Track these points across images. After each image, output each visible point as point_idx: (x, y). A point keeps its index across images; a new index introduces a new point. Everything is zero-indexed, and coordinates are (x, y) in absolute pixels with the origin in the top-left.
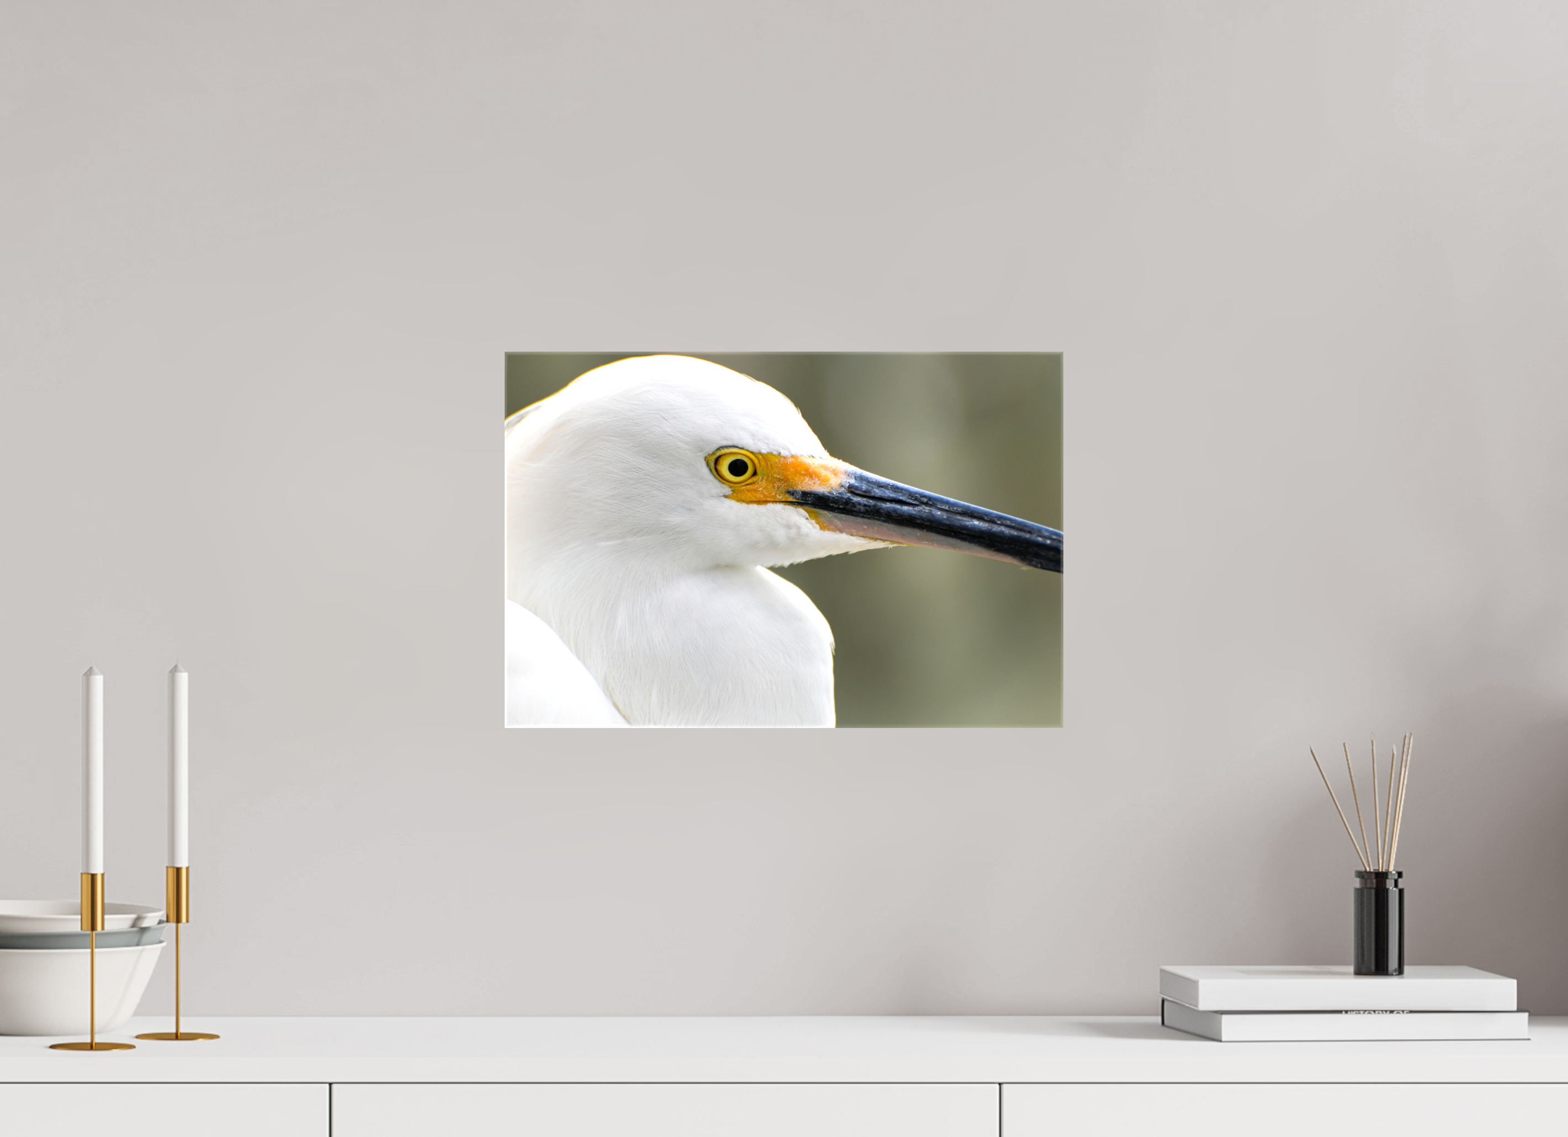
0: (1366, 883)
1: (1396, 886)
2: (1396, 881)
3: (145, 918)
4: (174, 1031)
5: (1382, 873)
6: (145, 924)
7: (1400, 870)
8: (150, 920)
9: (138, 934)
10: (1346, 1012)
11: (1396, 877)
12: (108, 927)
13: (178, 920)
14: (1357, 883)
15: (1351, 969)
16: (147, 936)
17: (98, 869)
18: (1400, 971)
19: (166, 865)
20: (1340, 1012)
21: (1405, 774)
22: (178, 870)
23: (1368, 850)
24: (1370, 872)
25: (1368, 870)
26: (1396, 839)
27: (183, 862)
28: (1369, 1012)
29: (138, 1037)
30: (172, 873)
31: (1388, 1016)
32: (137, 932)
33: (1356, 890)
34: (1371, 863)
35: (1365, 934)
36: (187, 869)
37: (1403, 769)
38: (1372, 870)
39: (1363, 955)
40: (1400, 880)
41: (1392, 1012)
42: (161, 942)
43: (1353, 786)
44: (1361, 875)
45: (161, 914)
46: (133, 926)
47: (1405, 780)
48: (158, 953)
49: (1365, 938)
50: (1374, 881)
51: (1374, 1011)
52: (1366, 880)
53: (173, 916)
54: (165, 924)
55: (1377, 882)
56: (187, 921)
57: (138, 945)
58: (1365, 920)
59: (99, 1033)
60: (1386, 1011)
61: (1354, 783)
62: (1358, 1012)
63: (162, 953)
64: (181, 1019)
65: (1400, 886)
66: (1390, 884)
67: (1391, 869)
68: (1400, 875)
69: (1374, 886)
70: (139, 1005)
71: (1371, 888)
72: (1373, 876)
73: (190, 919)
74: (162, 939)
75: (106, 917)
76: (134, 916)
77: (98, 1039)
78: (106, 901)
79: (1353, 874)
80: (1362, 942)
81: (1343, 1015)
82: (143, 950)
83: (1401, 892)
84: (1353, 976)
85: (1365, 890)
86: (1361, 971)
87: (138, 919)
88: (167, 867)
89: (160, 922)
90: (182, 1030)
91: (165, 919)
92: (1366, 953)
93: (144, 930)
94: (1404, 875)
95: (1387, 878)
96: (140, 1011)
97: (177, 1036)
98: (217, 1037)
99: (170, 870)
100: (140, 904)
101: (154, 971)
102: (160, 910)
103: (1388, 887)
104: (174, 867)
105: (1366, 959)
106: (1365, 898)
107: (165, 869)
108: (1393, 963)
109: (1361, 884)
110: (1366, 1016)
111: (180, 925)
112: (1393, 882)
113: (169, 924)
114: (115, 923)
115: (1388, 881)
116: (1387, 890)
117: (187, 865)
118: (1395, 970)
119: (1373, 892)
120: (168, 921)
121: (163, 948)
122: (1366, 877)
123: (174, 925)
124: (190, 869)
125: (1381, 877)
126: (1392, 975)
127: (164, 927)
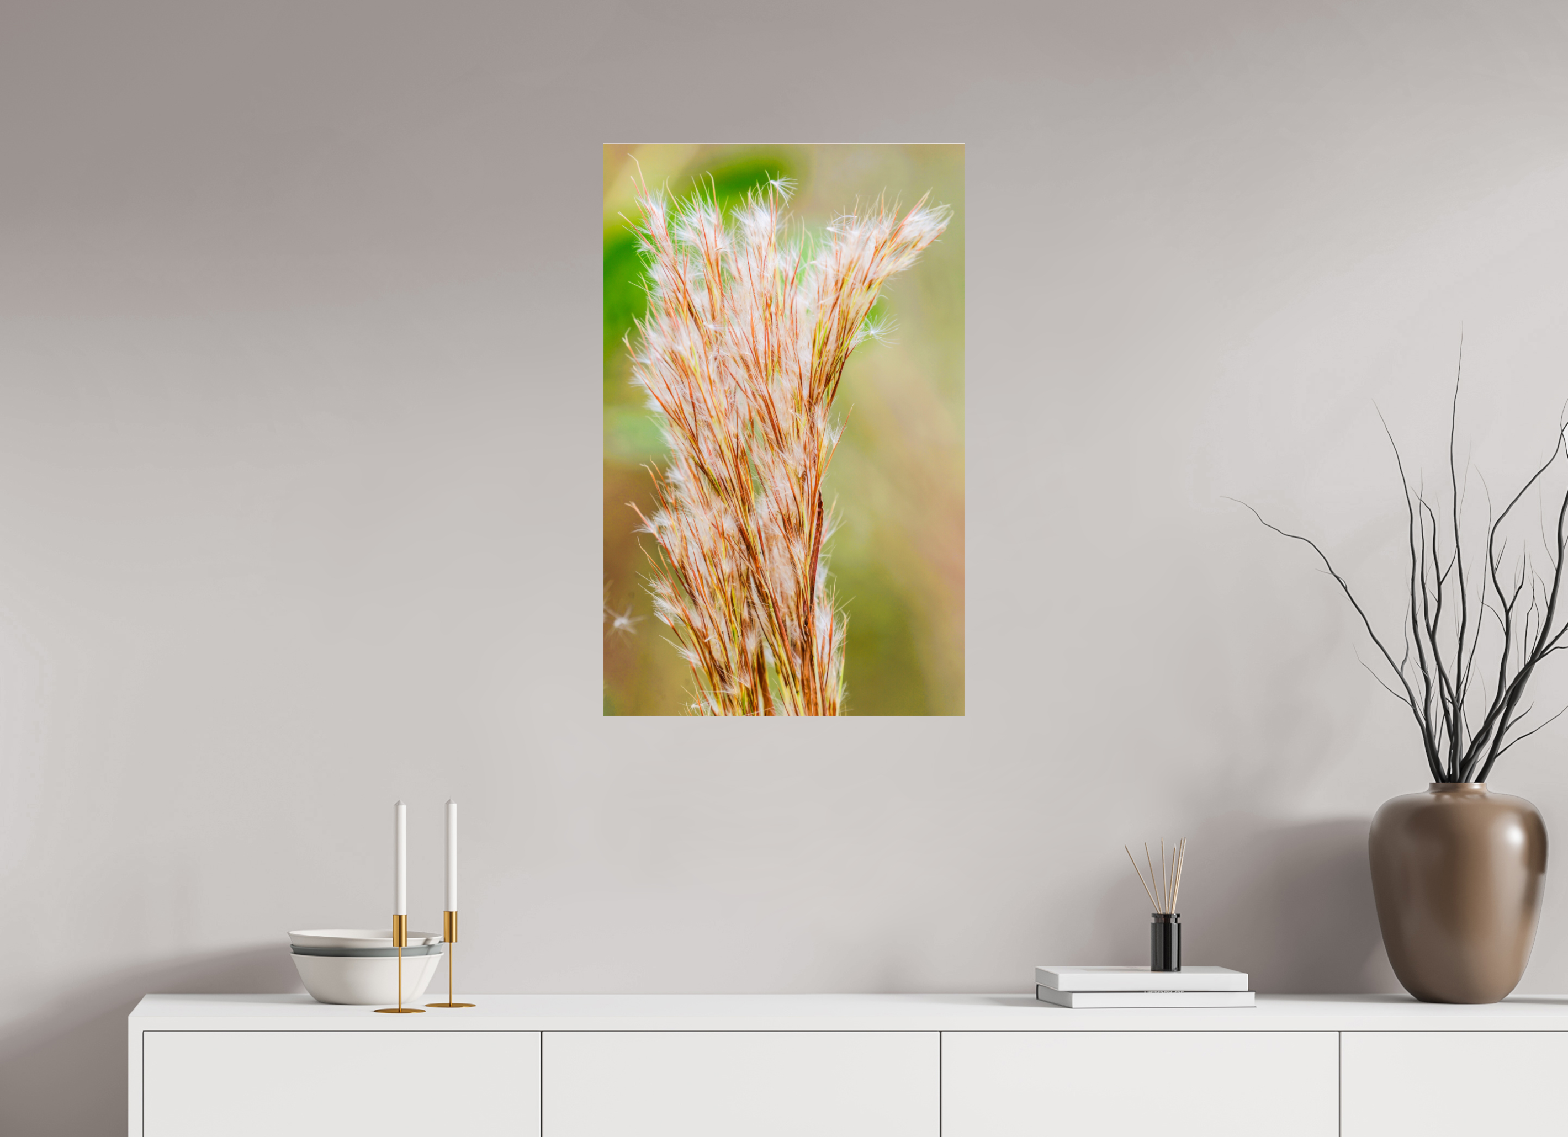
0: (1158, 920)
1: (1176, 921)
2: (1176, 920)
3: (431, 939)
4: (448, 1002)
5: (1168, 915)
6: (431, 943)
7: (1178, 913)
8: (434, 941)
9: (427, 948)
10: (1147, 992)
11: (1176, 917)
12: (409, 945)
13: (451, 941)
14: (1153, 920)
15: (1149, 968)
16: (432, 950)
17: (403, 912)
18: (1179, 969)
19: (444, 910)
20: (1143, 992)
21: (1182, 860)
22: (451, 913)
23: (1159, 902)
24: (1161, 915)
25: (1159, 913)
26: (1176, 896)
27: (454, 909)
28: (1160, 992)
29: (427, 1006)
30: (447, 915)
31: (1171, 994)
32: (426, 947)
33: (1153, 924)
34: (1161, 909)
35: (1158, 948)
36: (456, 912)
37: (1180, 857)
38: (1162, 913)
39: (1156, 960)
40: (1178, 919)
41: (1174, 992)
42: (441, 953)
43: (1150, 866)
44: (1155, 916)
45: (441, 938)
46: (424, 944)
47: (1181, 864)
48: (439, 959)
49: (1158, 951)
50: (1163, 919)
51: (1163, 991)
52: (1158, 919)
53: (448, 938)
54: (443, 943)
55: (1165, 920)
56: (456, 941)
57: (427, 954)
58: (1158, 941)
59: (404, 1003)
60: (1170, 991)
61: (1151, 865)
62: (1154, 992)
63: (441, 959)
64: (453, 996)
65: (1179, 922)
66: (1172, 921)
67: (1173, 912)
68: (1178, 916)
69: (1163, 922)
70: (428, 988)
71: (1161, 923)
72: (1163, 916)
73: (458, 940)
74: (441, 951)
75: (408, 939)
76: (424, 939)
77: (403, 1007)
78: (408, 930)
79: (1151, 915)
80: (1156, 953)
81: (1145, 994)
82: (430, 958)
83: (1179, 925)
84: (1150, 972)
85: (1158, 925)
86: (1155, 969)
87: (427, 940)
88: (444, 912)
89: (440, 942)
90: (453, 1002)
91: (443, 940)
92: (1158, 959)
93: (430, 946)
94: (1181, 916)
95: (1171, 917)
96: (428, 991)
97: (450, 1005)
98: (474, 1005)
99: (446, 913)
100: (428, 932)
101: (437, 969)
102: (440, 935)
103: (1171, 922)
104: (448, 912)
105: (1158, 962)
106: (1158, 929)
107: (443, 913)
108: (1174, 964)
109: (1155, 921)
110: (1158, 994)
111: (452, 944)
112: (1174, 920)
113: (445, 943)
114: (413, 942)
115: (1171, 919)
116: (1171, 924)
117: (456, 910)
118: (1176, 969)
119: (1162, 925)
120: (445, 941)
121: (442, 956)
122: (1158, 917)
123: (448, 944)
124: (458, 913)
125: (1167, 917)
126: (1174, 971)
127: (442, 945)
